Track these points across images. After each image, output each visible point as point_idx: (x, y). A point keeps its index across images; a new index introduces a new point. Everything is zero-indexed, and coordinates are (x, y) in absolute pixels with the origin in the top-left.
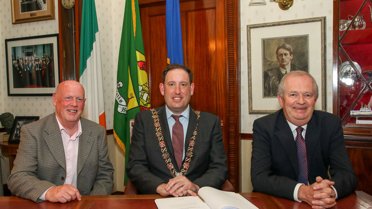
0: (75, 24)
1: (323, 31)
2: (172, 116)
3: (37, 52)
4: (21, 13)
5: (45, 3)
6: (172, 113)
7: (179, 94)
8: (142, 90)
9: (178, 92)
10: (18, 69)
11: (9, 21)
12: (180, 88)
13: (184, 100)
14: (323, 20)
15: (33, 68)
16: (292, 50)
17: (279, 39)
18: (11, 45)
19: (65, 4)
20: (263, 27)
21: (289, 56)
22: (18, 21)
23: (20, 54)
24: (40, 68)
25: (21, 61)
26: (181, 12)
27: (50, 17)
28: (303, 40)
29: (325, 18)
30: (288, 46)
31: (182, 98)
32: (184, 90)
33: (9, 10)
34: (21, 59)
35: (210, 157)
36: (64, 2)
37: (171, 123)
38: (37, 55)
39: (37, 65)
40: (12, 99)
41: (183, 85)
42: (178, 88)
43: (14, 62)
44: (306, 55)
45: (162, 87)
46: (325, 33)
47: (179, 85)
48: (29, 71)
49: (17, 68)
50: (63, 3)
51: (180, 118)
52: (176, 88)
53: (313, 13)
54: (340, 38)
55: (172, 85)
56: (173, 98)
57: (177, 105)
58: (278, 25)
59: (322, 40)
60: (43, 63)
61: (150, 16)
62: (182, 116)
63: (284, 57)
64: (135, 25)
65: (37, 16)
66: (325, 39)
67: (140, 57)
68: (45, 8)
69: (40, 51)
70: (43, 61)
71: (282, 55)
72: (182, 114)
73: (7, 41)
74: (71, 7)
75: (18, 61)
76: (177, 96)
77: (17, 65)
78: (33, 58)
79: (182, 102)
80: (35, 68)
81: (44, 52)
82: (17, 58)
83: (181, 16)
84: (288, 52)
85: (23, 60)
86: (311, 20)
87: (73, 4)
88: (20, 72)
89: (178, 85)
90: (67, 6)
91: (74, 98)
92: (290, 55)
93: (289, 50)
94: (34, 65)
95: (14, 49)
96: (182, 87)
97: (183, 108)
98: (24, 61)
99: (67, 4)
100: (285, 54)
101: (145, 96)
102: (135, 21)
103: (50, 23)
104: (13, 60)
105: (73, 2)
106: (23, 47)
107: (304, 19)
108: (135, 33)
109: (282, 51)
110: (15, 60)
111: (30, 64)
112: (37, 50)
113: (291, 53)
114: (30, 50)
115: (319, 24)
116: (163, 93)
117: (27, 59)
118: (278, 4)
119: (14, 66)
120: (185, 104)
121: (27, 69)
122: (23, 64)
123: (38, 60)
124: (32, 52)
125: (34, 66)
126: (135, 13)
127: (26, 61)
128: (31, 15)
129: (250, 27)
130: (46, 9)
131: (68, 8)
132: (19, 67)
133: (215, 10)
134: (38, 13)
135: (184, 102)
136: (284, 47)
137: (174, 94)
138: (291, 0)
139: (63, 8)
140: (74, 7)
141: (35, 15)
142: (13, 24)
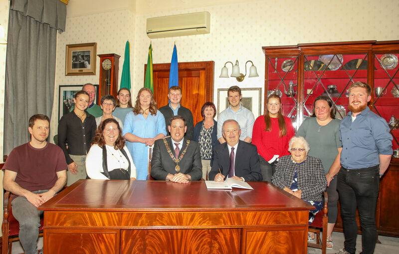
0: (110, 80)
2: (175, 144)
5: (89, 64)
6: (175, 142)
9: (178, 131)
11: (63, 73)
13: (181, 135)
16: (243, 105)
18: (63, 89)
22: (69, 74)
23: (69, 96)
26: (179, 77)
27: (92, 73)
28: (249, 100)
29: (261, 89)
33: (63, 66)
34: (69, 99)
35: (193, 165)
37: (175, 147)
43: (65, 100)
45: (170, 128)
47: (179, 127)
49: (66, 105)
50: (103, 66)
51: (179, 145)
52: (177, 129)
53: (255, 85)
56: (175, 135)
57: (177, 139)
65: (83, 72)
68: (89, 67)
72: (180, 143)
73: (60, 86)
74: (108, 69)
75: (67, 100)
76: (178, 133)
77: (66, 103)
79: (180, 137)
83: (179, 80)
87: (110, 68)
95: (65, 92)
96: (180, 129)
97: (181, 140)
98: (72, 101)
99: (106, 67)
103: (92, 77)
104: (64, 100)
106: (71, 91)
107: (250, 88)
115: (258, 92)
116: (170, 131)
118: (236, 78)
119: (64, 103)
122: (71, 103)
128: (80, 71)
129: (219, 90)
131: (106, 69)
132: (68, 104)
133: (199, 78)
134: (84, 70)
137: (176, 132)
138: (244, 77)
139: (104, 69)
140: (110, 70)
141: (82, 71)
142: (66, 75)
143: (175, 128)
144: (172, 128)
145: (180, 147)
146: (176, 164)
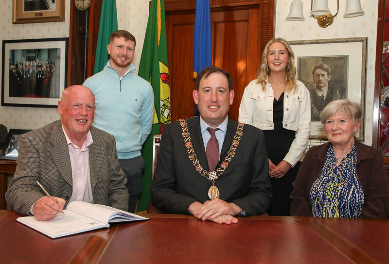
0: (88, 28)
1: (365, 53)
2: (208, 129)
3: (40, 57)
4: (24, 12)
5: (53, 2)
6: (207, 126)
7: (216, 102)
8: (164, 105)
9: (214, 100)
10: (16, 75)
11: (9, 20)
12: (216, 95)
14: (365, 41)
15: (35, 75)
16: (330, 71)
17: (317, 59)
18: (9, 47)
19: (78, 4)
20: (300, 44)
21: (326, 77)
22: (20, 21)
23: (19, 58)
24: (42, 75)
25: (21, 66)
27: (60, 19)
28: (342, 61)
29: (367, 39)
30: (325, 66)
31: (219, 107)
32: (221, 98)
33: (9, 7)
34: (20, 64)
36: (78, 3)
38: (40, 60)
39: (40, 72)
40: (6, 110)
41: (221, 91)
42: (214, 94)
43: (12, 66)
44: (345, 76)
45: (195, 94)
46: (366, 55)
47: (216, 91)
48: (29, 78)
49: (14, 74)
50: (76, 3)
51: (216, 132)
52: (212, 95)
53: (354, 33)
54: (383, 61)
55: (208, 91)
56: (209, 107)
57: (213, 115)
58: (316, 43)
59: (363, 61)
60: (47, 70)
61: (175, 25)
62: (219, 129)
63: (321, 78)
64: (159, 33)
65: (44, 16)
66: (366, 61)
67: (163, 68)
68: (53, 8)
69: (45, 56)
70: (47, 68)
71: (319, 75)
72: (219, 127)
73: (4, 42)
74: (85, 8)
75: (17, 65)
76: (214, 104)
77: (14, 71)
78: (35, 64)
79: (219, 112)
80: (37, 75)
81: (49, 57)
82: (15, 63)
84: (325, 73)
85: (22, 66)
86: (352, 40)
87: (88, 6)
88: (18, 79)
89: (214, 92)
90: (80, 7)
91: (84, 106)
92: (328, 77)
93: (326, 70)
94: (36, 71)
95: (13, 52)
96: (219, 93)
98: (24, 67)
99: (80, 5)
100: (323, 75)
101: (167, 113)
102: (160, 29)
103: (58, 25)
104: (10, 64)
105: (88, 4)
106: (23, 50)
107: (345, 39)
108: (159, 41)
109: (319, 71)
110: (13, 65)
111: (31, 71)
112: (40, 54)
113: (328, 74)
114: (33, 55)
115: (360, 45)
116: (196, 102)
117: (27, 64)
118: (316, 20)
119: (11, 71)
120: (223, 115)
121: (27, 76)
122: (22, 70)
123: (41, 66)
124: (35, 57)
125: (36, 73)
126: (160, 20)
127: (26, 66)
128: (36, 14)
130: (55, 10)
131: (81, 9)
132: (18, 72)
133: (248, 23)
134: (45, 13)
135: (221, 111)
136: (321, 67)
137: (210, 102)
138: (332, 18)
139: (76, 9)
140: (89, 9)
141: (41, 14)
142: (14, 23)
143: (209, 93)
144: (202, 93)
145: (221, 137)
146: (209, 184)
